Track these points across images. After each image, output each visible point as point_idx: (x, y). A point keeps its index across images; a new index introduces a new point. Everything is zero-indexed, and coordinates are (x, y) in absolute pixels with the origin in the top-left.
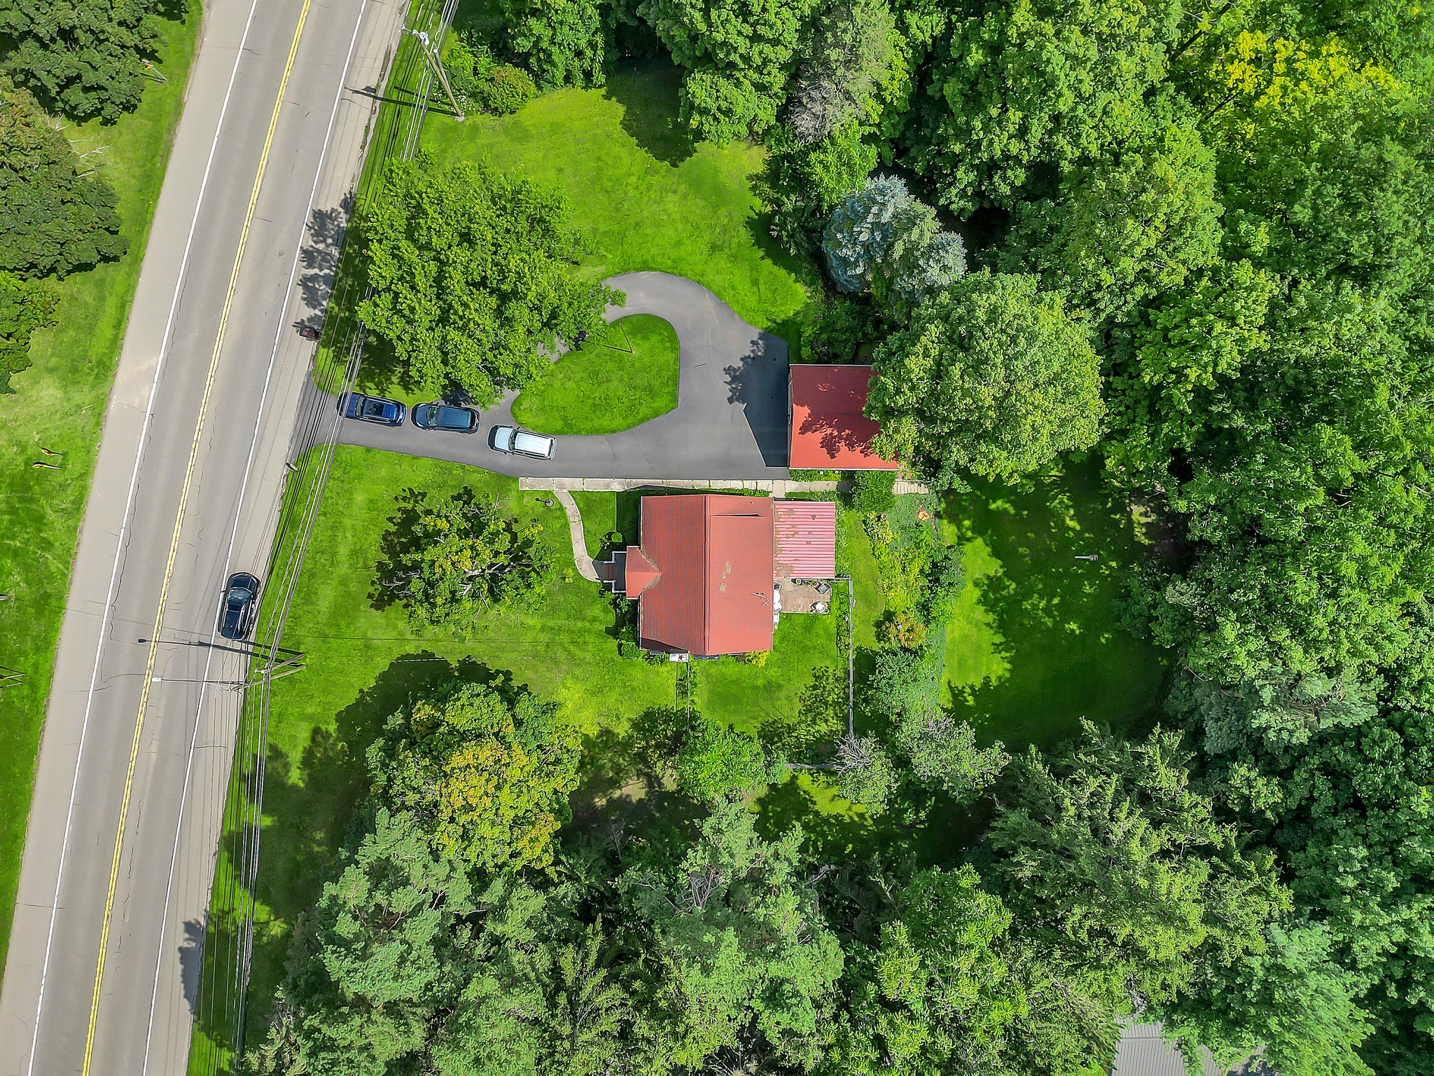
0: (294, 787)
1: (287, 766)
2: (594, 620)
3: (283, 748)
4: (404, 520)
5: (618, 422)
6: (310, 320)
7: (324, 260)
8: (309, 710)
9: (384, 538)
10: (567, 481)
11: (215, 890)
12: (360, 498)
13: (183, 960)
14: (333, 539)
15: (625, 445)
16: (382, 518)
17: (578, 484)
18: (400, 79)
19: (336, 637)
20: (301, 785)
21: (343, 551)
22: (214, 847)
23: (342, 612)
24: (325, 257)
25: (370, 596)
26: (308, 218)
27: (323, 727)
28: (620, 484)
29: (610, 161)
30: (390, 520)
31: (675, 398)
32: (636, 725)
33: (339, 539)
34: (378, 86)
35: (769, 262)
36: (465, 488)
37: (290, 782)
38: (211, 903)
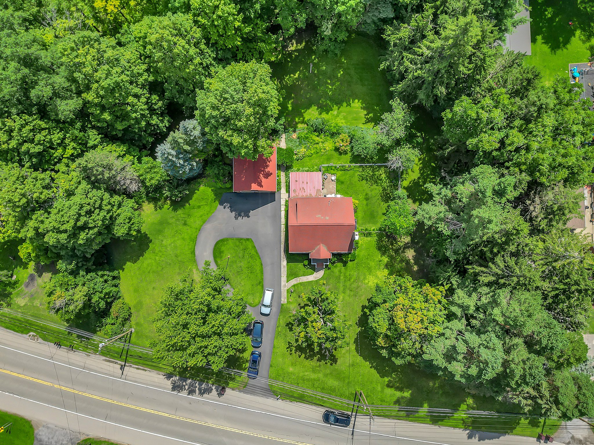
0: (411, 394)
1: (403, 398)
2: (340, 272)
3: (395, 399)
4: (300, 351)
5: (258, 262)
6: (217, 391)
7: (192, 386)
8: (379, 389)
9: (307, 359)
10: (283, 283)
11: (455, 427)
12: (291, 369)
13: (484, 440)
14: (308, 380)
15: (267, 260)
16: (299, 360)
17: (284, 278)
18: (116, 355)
19: (349, 378)
20: (410, 392)
21: (313, 376)
22: (437, 427)
23: (339, 376)
24: (191, 385)
25: (331, 364)
26: (175, 393)
27: (386, 383)
28: (283, 261)
29: (150, 268)
30: (300, 356)
31: (248, 239)
32: (383, 254)
33: (308, 378)
34: (120, 364)
35: (191, 202)
36: (286, 326)
37: (409, 396)
38: (460, 428)
